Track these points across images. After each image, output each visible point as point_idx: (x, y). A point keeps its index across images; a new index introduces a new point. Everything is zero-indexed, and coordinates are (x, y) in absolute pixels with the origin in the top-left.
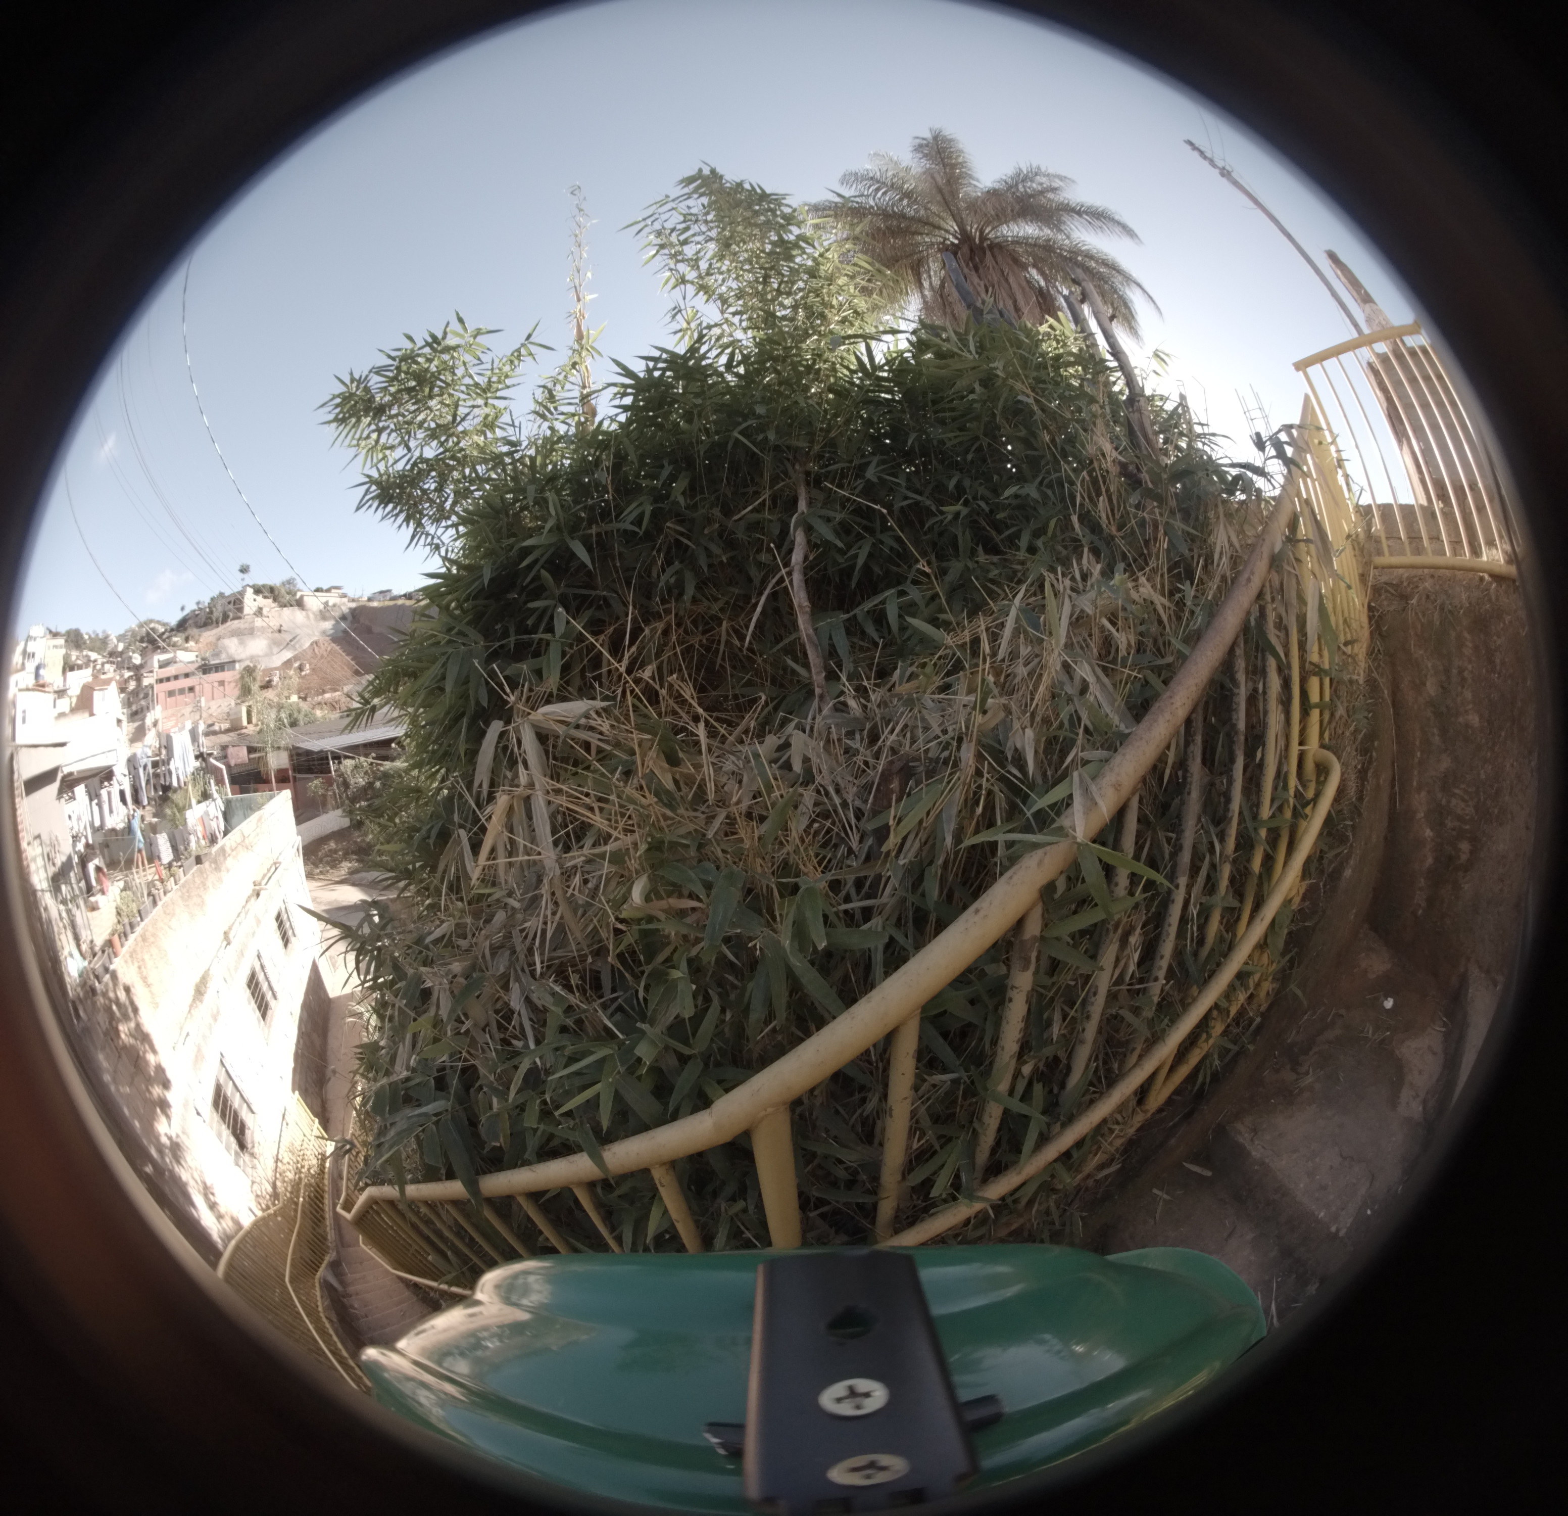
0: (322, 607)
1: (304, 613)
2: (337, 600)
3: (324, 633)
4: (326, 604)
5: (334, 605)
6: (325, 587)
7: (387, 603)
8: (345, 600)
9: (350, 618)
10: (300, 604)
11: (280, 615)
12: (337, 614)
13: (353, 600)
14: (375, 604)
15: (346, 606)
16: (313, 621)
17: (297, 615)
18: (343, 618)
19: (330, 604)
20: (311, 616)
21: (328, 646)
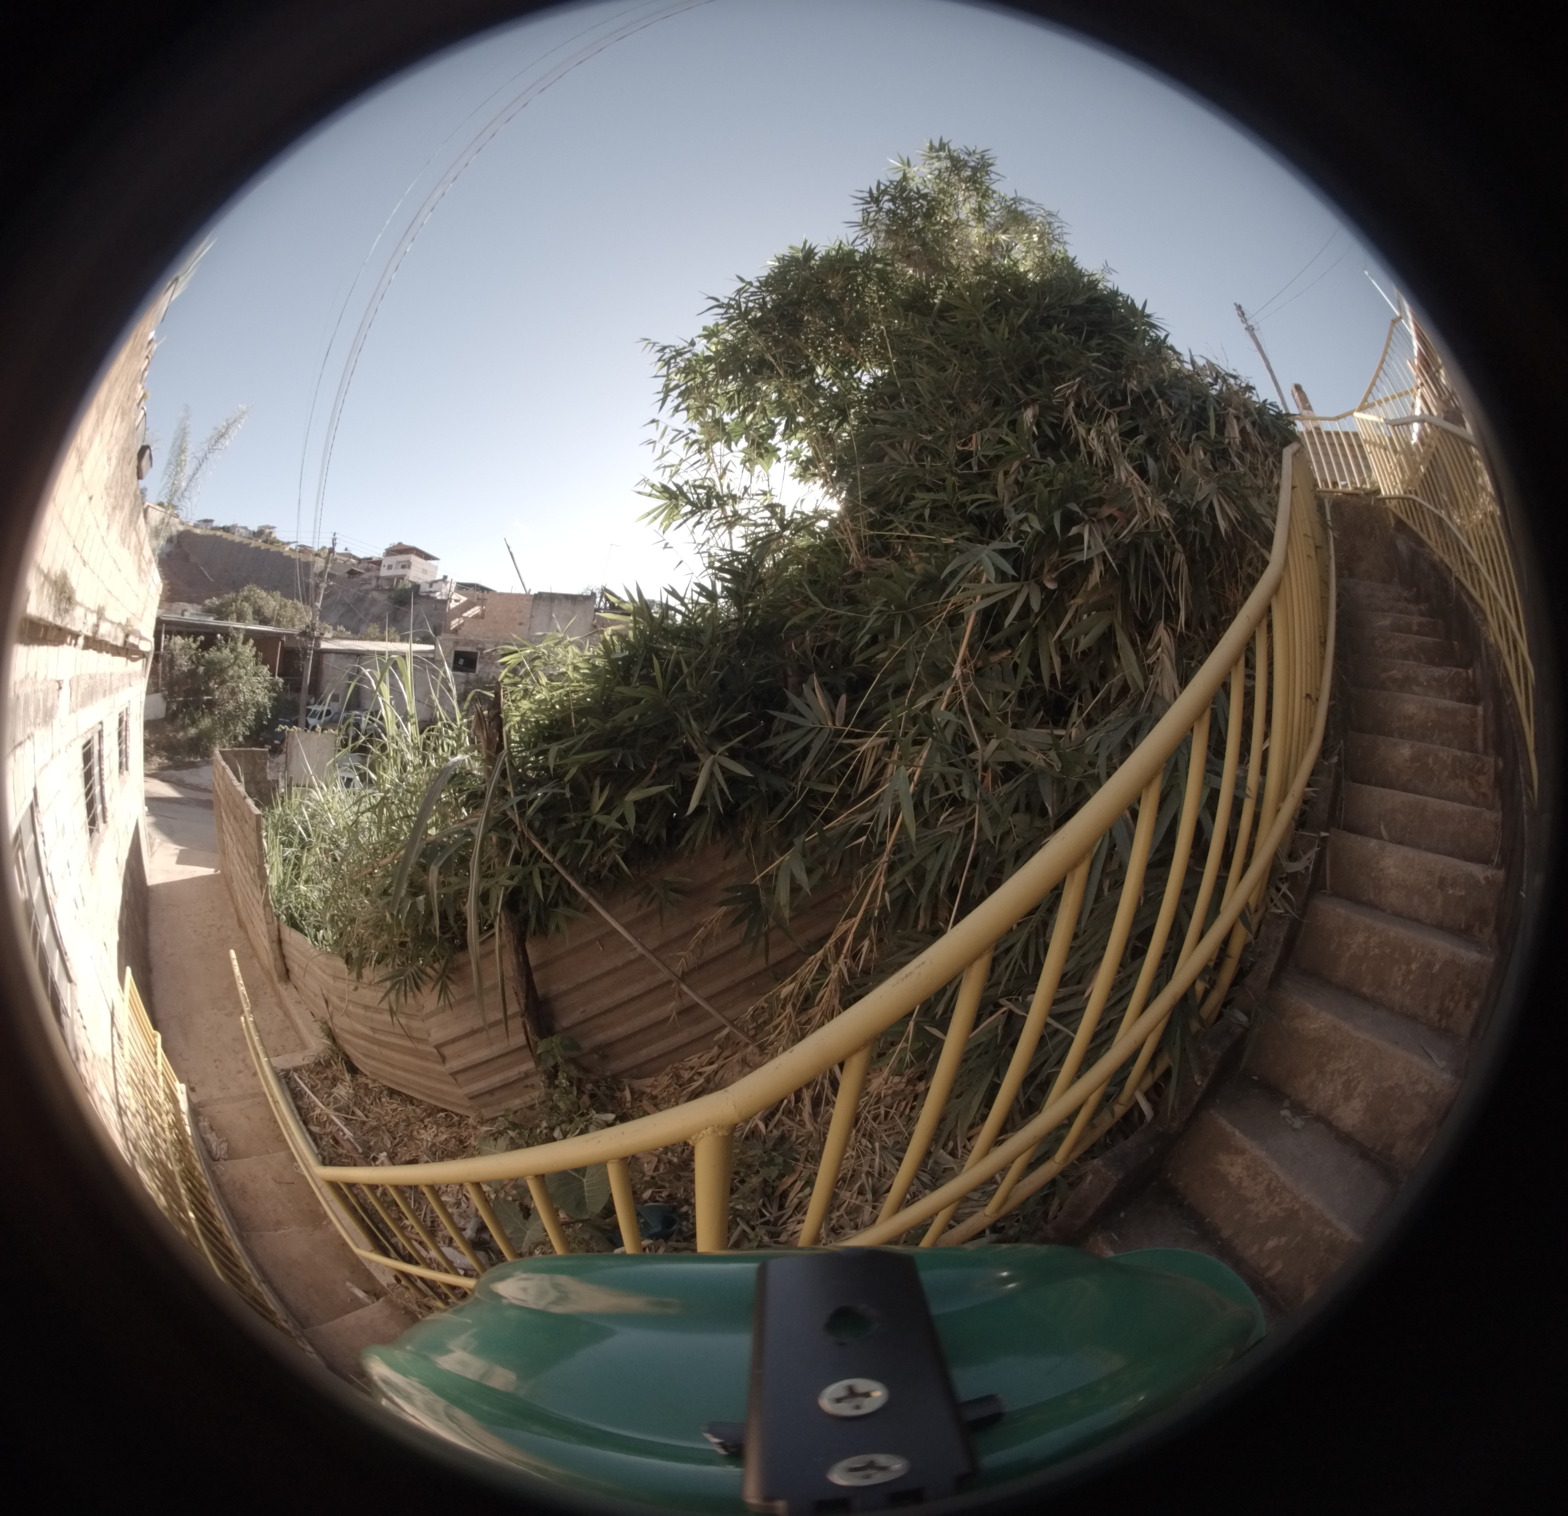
0: (159, 523)
2: (171, 521)
4: (162, 520)
5: (167, 526)
7: (209, 535)
8: (177, 522)
9: (177, 541)
12: (168, 535)
14: (199, 533)
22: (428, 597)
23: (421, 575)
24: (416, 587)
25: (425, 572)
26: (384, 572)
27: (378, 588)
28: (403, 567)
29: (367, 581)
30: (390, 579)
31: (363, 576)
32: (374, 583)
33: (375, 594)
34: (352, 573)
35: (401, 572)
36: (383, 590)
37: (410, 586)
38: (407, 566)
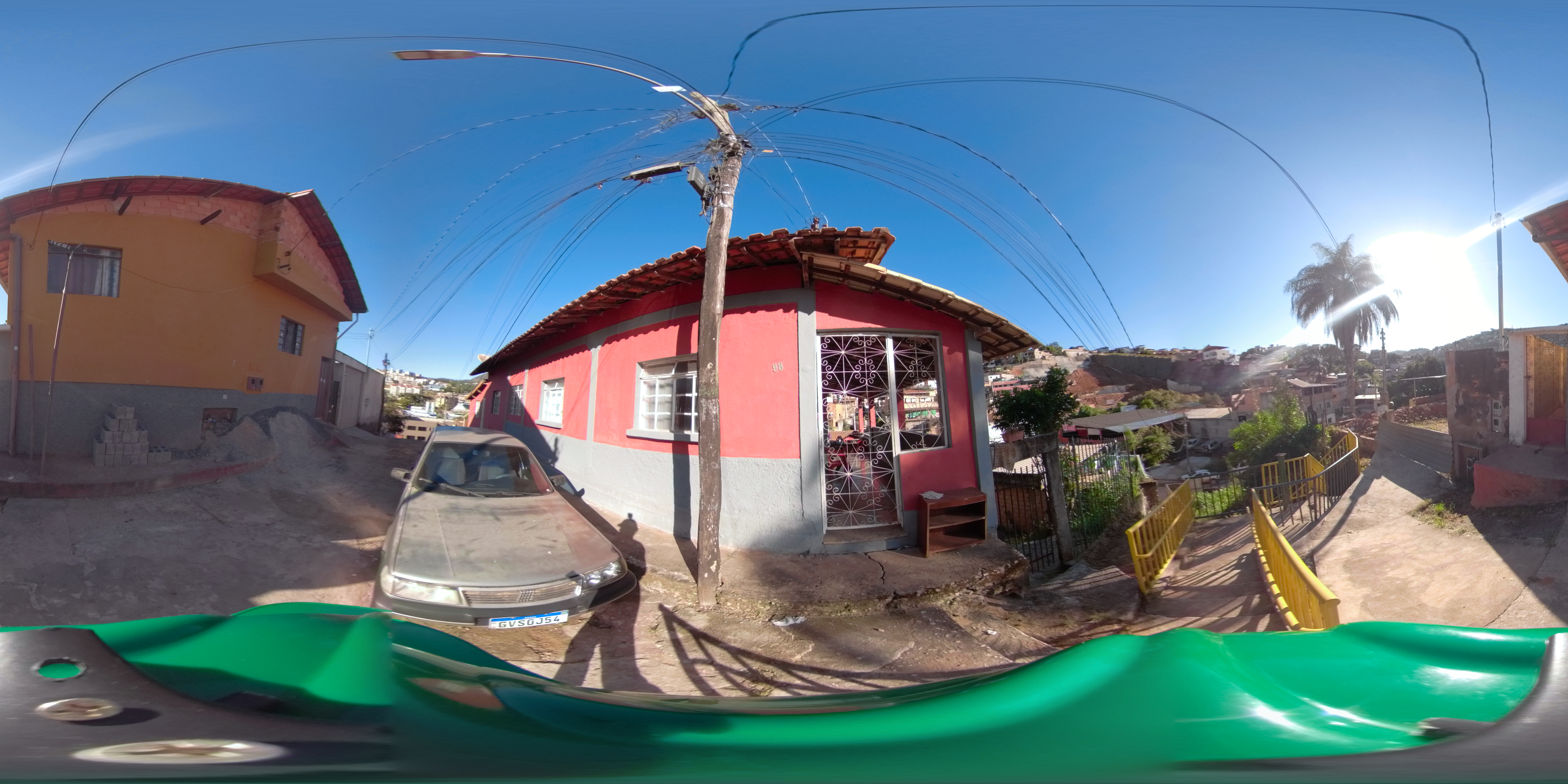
0: (1076, 355)
1: (1067, 358)
2: (1083, 353)
3: (1079, 367)
4: (1078, 354)
5: (1082, 355)
6: (1075, 346)
7: (1108, 354)
8: (1087, 352)
9: (1091, 360)
10: (1064, 354)
11: (1055, 359)
12: (1084, 358)
13: (1090, 352)
14: (1102, 354)
15: (1088, 355)
16: (1072, 362)
17: (1065, 359)
18: (1087, 360)
19: (1080, 354)
20: (1071, 359)
21: (1082, 373)
22: (1229, 365)
23: (1223, 356)
24: (1222, 361)
25: (1224, 354)
26: (1206, 358)
27: (1205, 365)
28: (1213, 355)
29: (1199, 363)
30: (1209, 360)
31: (1197, 361)
32: (1203, 364)
33: (1204, 368)
34: (1191, 360)
35: (1213, 357)
36: (1208, 366)
37: (1219, 362)
38: (1215, 354)
